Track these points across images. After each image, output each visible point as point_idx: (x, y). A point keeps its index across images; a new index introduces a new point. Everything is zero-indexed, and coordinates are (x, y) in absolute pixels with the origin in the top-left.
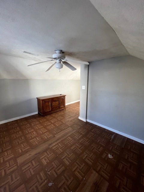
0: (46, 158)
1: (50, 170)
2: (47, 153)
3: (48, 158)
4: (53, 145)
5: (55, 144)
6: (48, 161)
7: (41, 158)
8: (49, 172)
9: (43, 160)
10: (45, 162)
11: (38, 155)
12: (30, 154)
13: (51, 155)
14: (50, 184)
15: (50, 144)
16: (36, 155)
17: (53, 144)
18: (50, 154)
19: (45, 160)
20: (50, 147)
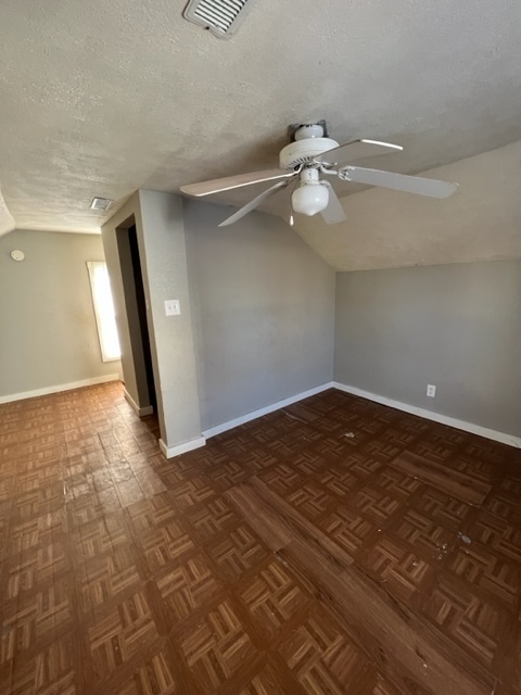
0: (405, 566)
1: (434, 544)
2: (382, 569)
3: (401, 562)
4: (338, 549)
5: (334, 545)
6: (411, 557)
7: (413, 588)
8: (441, 548)
9: (417, 577)
10: (420, 568)
11: (404, 608)
12: (418, 653)
13: (386, 551)
14: (466, 540)
15: (337, 562)
16: (410, 614)
17: (333, 552)
18: (380, 554)
19: (411, 568)
20: (350, 560)
